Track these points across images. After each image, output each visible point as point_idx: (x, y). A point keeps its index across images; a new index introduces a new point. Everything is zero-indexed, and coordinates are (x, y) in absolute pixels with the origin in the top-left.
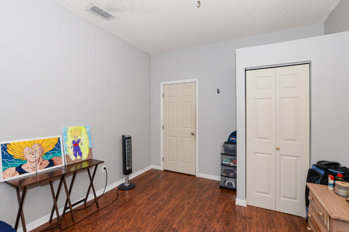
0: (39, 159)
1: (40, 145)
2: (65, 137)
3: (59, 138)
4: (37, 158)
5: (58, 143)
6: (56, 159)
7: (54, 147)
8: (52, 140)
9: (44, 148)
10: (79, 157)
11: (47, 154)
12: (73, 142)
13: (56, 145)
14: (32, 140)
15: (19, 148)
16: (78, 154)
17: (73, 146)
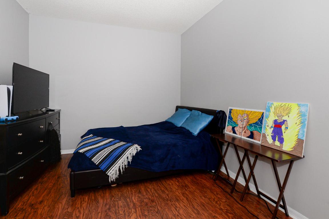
0: (245, 127)
1: (248, 116)
2: (267, 113)
3: (263, 113)
4: (244, 126)
5: (261, 118)
6: (256, 134)
7: (257, 120)
8: (257, 114)
9: (250, 119)
10: (277, 143)
11: (251, 125)
12: (275, 121)
13: (259, 119)
14: (243, 109)
15: (236, 114)
16: (277, 139)
17: (273, 126)
